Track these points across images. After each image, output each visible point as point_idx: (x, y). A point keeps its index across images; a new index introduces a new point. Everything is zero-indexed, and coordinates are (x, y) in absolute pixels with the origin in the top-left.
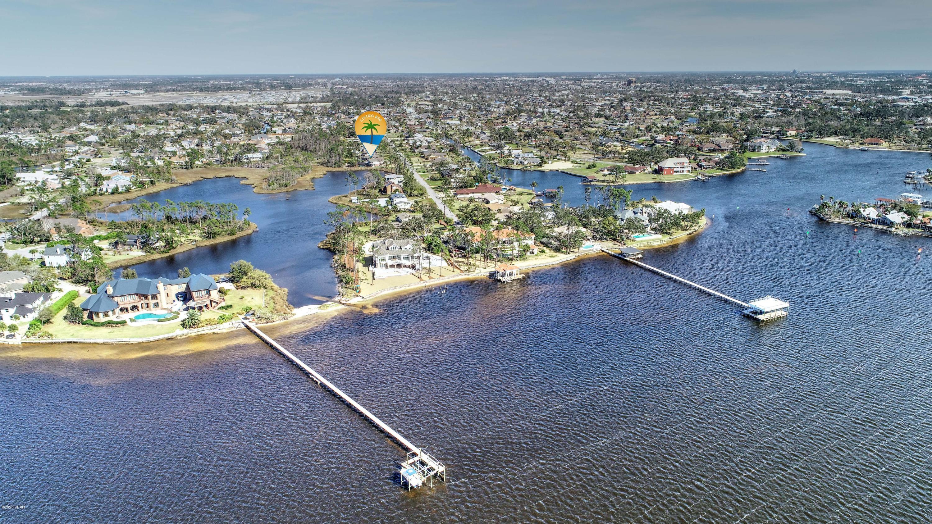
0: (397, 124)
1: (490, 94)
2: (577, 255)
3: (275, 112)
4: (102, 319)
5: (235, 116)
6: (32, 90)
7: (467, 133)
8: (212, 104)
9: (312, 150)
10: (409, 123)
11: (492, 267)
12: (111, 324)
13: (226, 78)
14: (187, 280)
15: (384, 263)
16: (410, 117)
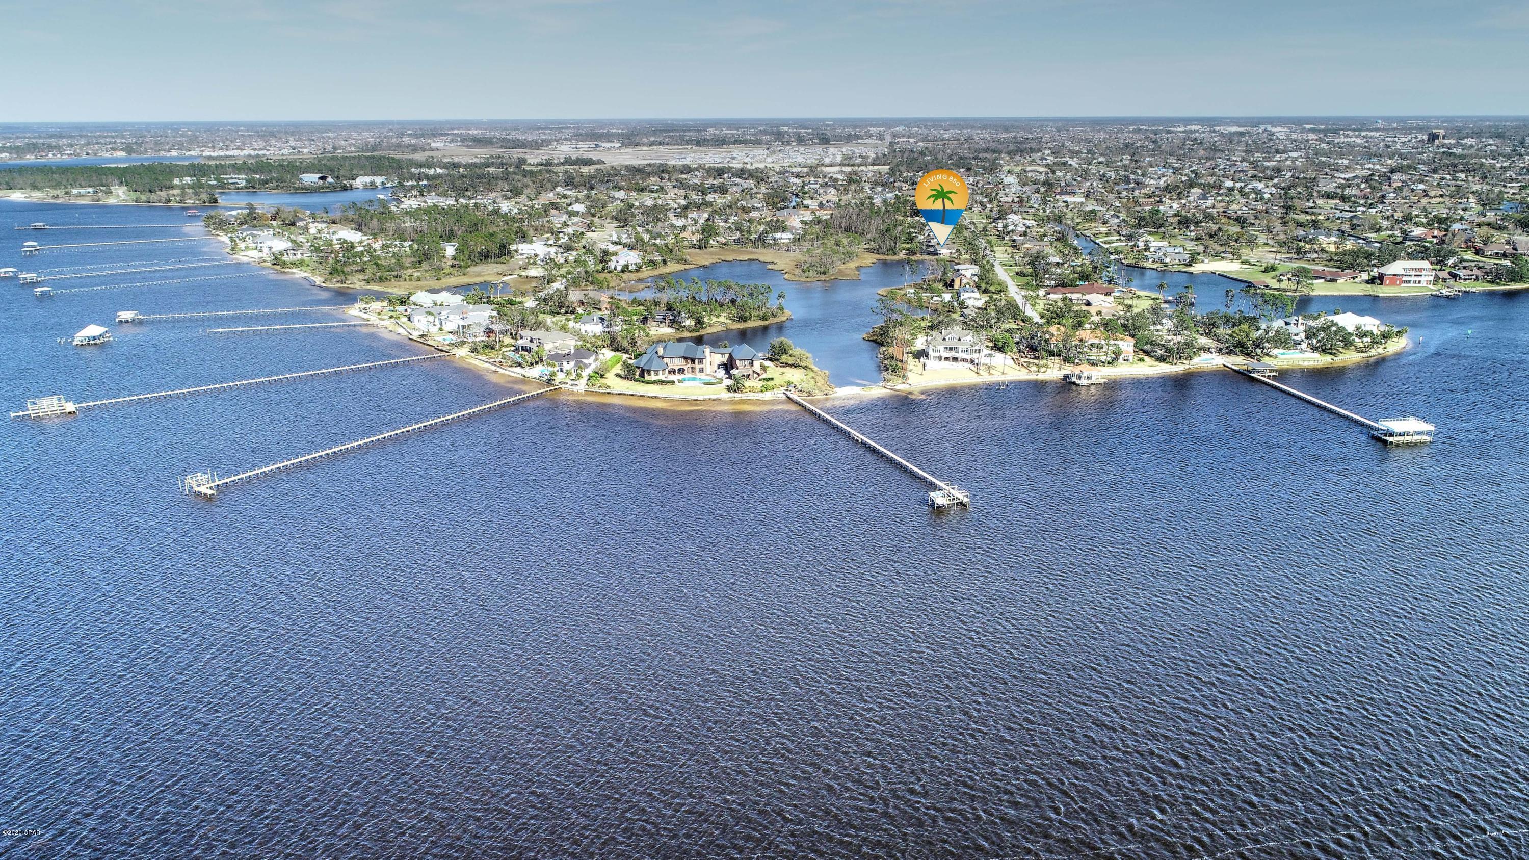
0: (985, 200)
1: (1153, 156)
2: (1187, 367)
3: (807, 179)
4: (653, 377)
5: (750, 183)
6: (479, 142)
7: (1091, 216)
8: (716, 165)
9: (859, 231)
10: (1004, 199)
11: (1068, 369)
12: (661, 382)
13: (731, 124)
14: (730, 350)
15: (937, 354)
16: (1007, 190)
